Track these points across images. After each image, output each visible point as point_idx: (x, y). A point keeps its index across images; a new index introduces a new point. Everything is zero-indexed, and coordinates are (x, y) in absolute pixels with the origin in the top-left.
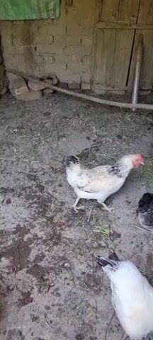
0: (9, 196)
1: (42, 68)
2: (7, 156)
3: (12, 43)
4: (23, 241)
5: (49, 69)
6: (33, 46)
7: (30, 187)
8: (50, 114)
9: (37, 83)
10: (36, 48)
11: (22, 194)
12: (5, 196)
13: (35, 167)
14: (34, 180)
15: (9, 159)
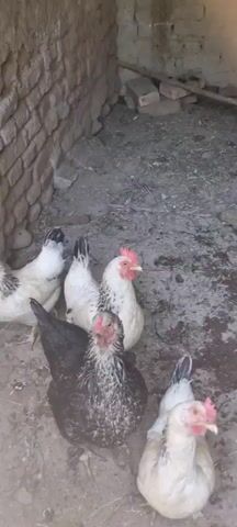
0: (179, 270)
1: (179, 62)
2: (153, 206)
3: (135, 18)
4: (222, 342)
5: (191, 63)
6: (169, 24)
7: (205, 257)
8: (204, 138)
9: (176, 86)
10: (173, 27)
11: (197, 268)
12: (172, 269)
13: (204, 223)
14: (209, 245)
15: (155, 210)
